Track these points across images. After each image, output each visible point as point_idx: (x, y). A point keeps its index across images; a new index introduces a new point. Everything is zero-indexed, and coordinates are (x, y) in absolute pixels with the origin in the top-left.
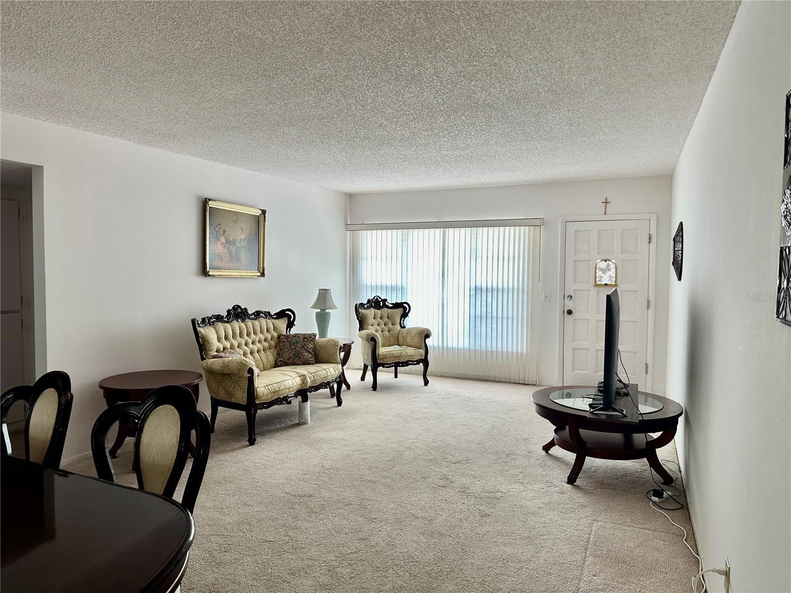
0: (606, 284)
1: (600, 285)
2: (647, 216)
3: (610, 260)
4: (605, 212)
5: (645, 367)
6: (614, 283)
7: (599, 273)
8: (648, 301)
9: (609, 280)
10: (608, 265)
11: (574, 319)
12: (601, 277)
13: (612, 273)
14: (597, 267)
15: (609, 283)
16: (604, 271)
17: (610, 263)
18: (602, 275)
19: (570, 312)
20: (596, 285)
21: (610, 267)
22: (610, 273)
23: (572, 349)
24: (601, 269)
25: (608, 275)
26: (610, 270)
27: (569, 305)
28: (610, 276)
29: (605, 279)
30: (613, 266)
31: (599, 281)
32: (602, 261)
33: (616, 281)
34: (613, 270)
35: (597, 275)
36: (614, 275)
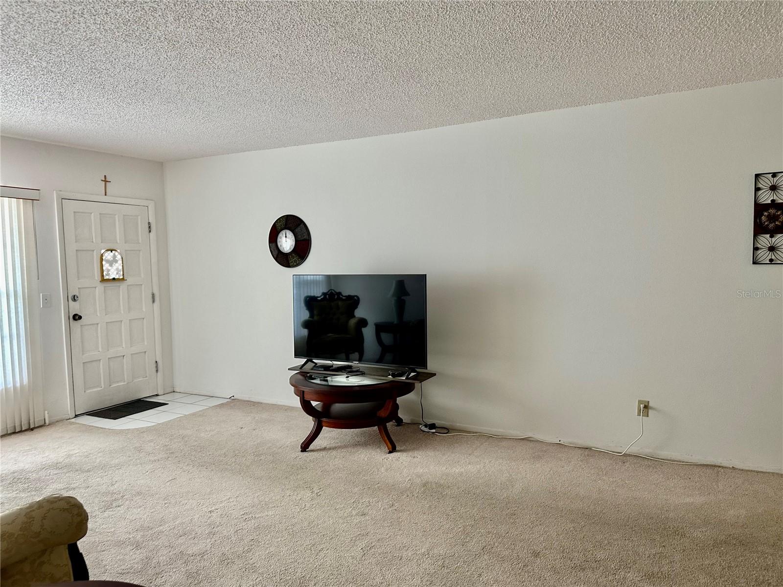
0: (114, 279)
1: (108, 280)
2: (145, 203)
3: (115, 250)
4: (106, 193)
5: (155, 365)
6: (122, 277)
7: (106, 266)
8: (153, 295)
9: (117, 273)
10: (115, 256)
11: (81, 326)
12: (108, 270)
13: (119, 265)
14: (104, 258)
15: (117, 277)
16: (111, 263)
17: (117, 254)
18: (110, 268)
19: (77, 317)
20: (103, 280)
21: (116, 259)
22: (117, 265)
23: (82, 365)
24: (108, 261)
25: (115, 267)
26: (116, 261)
27: (75, 308)
28: (117, 269)
29: (113, 273)
30: (119, 257)
31: (107, 275)
32: (108, 250)
33: (123, 275)
34: (120, 262)
35: (104, 268)
36: (121, 268)
